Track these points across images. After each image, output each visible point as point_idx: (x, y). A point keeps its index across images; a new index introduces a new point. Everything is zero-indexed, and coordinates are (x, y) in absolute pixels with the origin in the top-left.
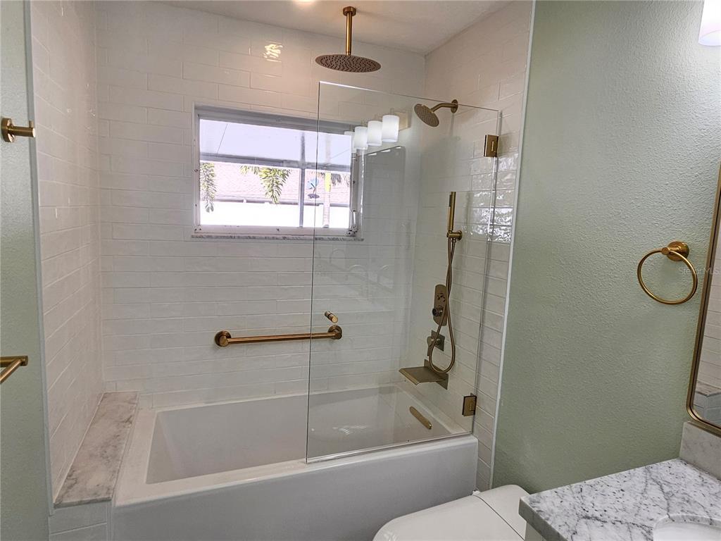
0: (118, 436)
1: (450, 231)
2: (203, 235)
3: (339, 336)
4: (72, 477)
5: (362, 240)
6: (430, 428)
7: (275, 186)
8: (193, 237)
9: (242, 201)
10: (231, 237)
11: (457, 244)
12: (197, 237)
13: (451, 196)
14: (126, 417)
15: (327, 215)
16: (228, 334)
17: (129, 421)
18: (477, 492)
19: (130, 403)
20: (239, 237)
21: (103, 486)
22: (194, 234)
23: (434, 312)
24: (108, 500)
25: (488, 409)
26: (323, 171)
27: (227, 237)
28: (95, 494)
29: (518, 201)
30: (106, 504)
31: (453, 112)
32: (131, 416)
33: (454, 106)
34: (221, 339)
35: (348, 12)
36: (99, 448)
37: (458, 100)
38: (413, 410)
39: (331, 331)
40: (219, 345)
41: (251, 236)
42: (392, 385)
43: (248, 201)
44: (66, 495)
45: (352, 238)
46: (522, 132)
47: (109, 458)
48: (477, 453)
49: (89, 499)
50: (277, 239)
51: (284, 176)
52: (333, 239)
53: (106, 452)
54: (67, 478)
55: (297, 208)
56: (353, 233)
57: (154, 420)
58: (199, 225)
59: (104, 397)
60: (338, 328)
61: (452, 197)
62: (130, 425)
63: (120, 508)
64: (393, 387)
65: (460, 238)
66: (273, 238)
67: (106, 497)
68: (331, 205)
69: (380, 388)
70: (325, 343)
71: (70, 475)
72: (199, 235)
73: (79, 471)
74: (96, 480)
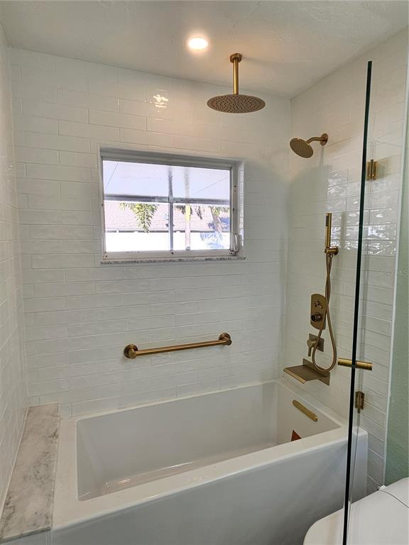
0: (48, 453)
1: (328, 247)
2: (111, 261)
3: (229, 343)
4: (9, 506)
5: (245, 258)
6: (316, 420)
7: (146, 219)
8: (102, 263)
9: (115, 232)
10: (135, 262)
11: (334, 258)
12: (106, 263)
13: (327, 217)
14: (52, 432)
15: (188, 239)
16: (135, 346)
17: (55, 435)
18: (383, 487)
19: (53, 415)
20: (141, 262)
21: (41, 514)
22: (103, 261)
23: (313, 318)
24: (48, 530)
25: (377, 405)
26: (183, 204)
27: (132, 262)
28: (35, 524)
29: (402, 218)
30: (46, 533)
31: (322, 144)
32: (56, 431)
33: (324, 140)
34: (130, 352)
35: (235, 58)
36: (32, 469)
37: (328, 134)
38: (296, 404)
39: (221, 338)
40: (128, 357)
41: (152, 260)
42: (272, 381)
43: (120, 232)
44: (6, 529)
45: (235, 257)
46: (403, 156)
47: (43, 479)
48: (367, 443)
49: (29, 531)
50: (174, 261)
51: (153, 210)
52: (221, 259)
53: (38, 472)
54: (4, 507)
55: (168, 234)
56: (235, 253)
57: (76, 429)
58: (106, 253)
59: (30, 411)
60: (227, 336)
61: (329, 218)
62: (57, 441)
63: (57, 531)
64: (275, 383)
65: (336, 253)
66: (171, 261)
67: (46, 527)
68: (191, 232)
69: (264, 385)
70: (216, 349)
71: (7, 504)
72: (107, 261)
73: (16, 497)
74: (33, 506)
